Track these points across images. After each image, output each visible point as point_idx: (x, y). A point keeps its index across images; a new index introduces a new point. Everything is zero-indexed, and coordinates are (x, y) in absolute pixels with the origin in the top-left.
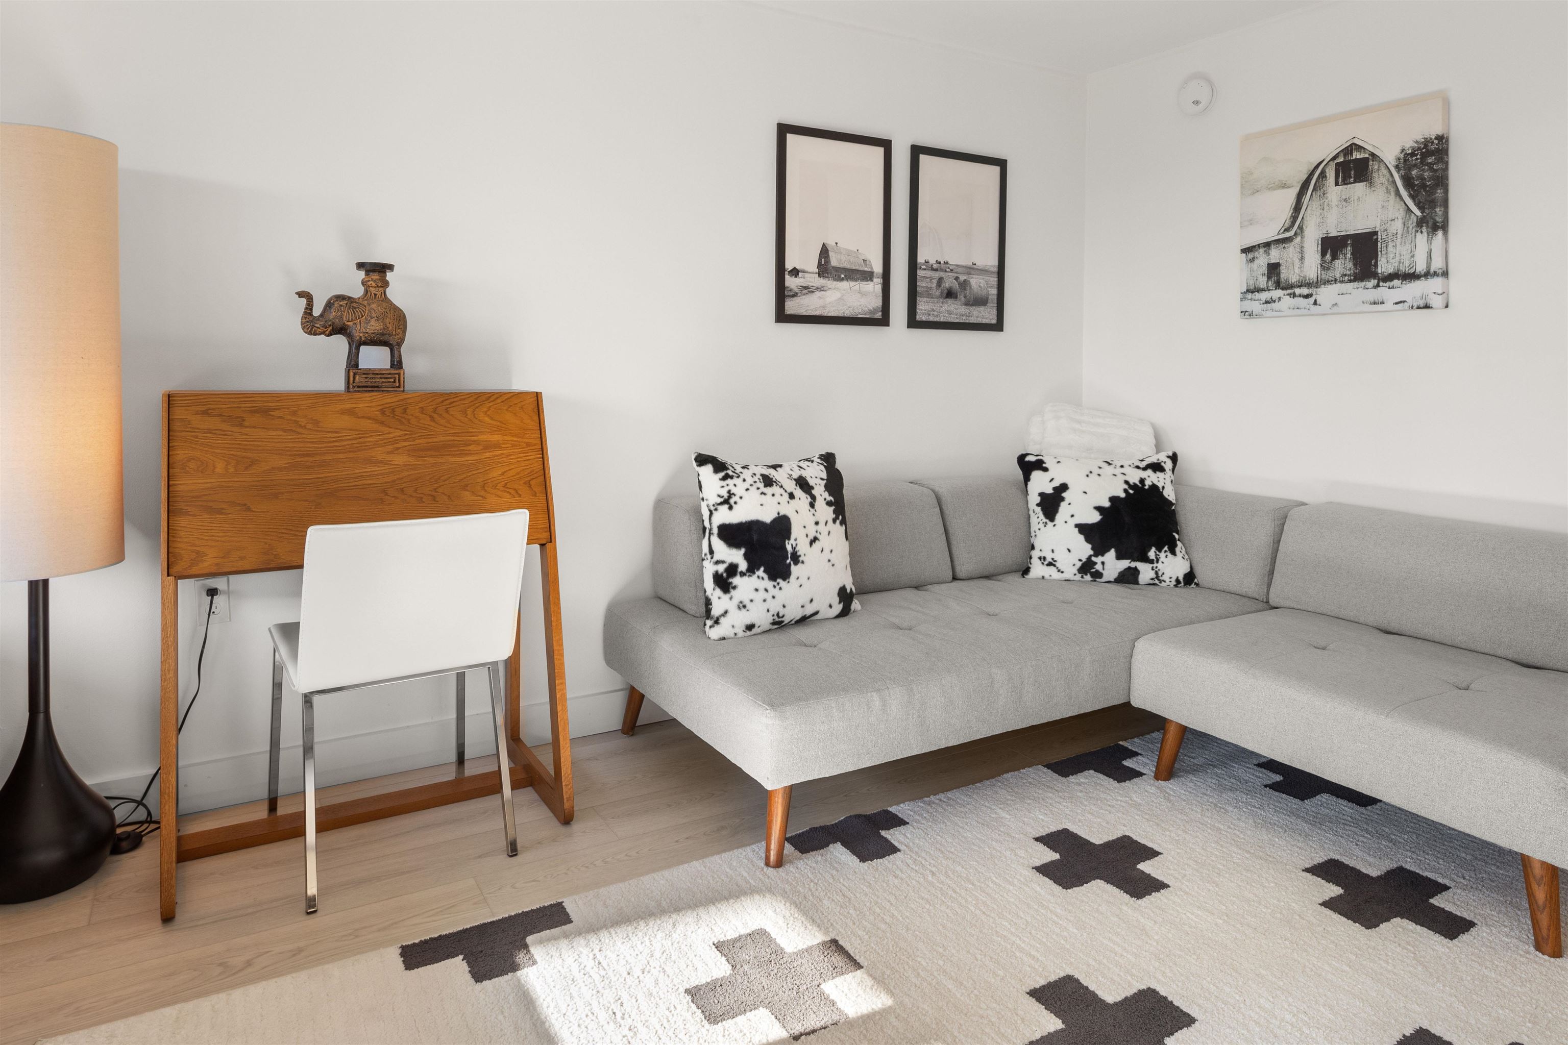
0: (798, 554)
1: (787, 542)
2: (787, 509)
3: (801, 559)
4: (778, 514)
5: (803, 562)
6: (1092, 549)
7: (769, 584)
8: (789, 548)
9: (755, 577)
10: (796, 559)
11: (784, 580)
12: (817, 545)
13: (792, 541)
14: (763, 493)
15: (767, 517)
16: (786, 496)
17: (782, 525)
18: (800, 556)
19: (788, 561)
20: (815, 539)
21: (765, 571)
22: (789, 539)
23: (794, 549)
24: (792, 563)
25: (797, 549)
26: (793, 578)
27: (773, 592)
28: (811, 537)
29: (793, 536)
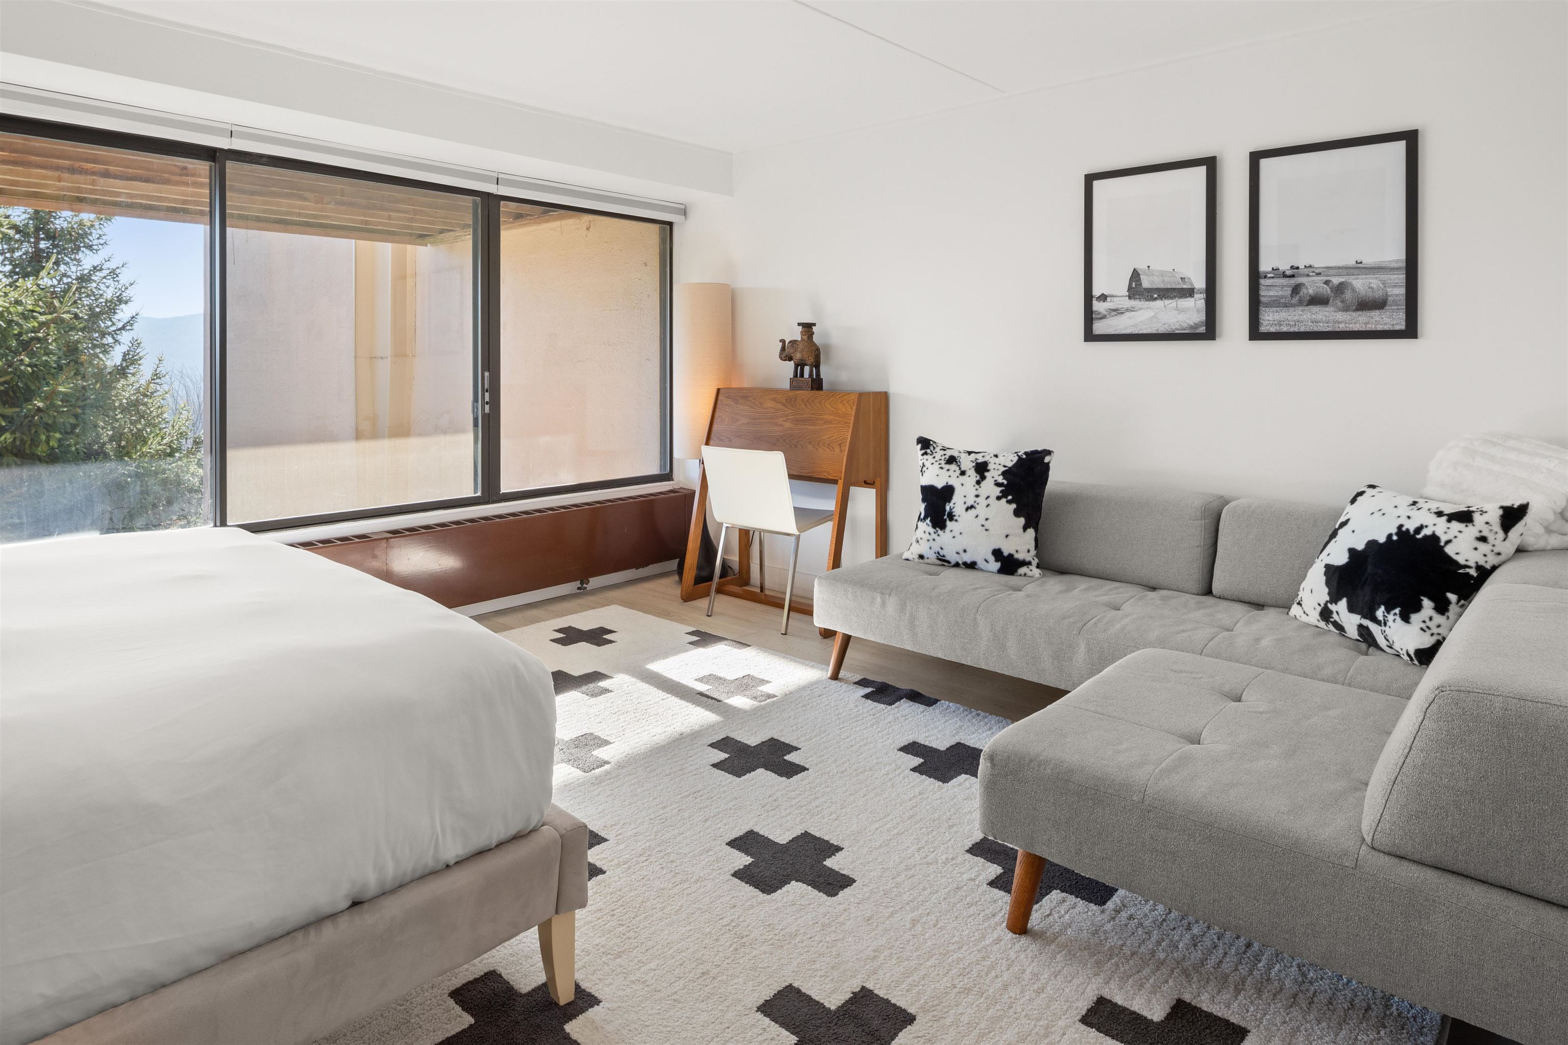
0: (953, 514)
1: (947, 504)
2: (955, 482)
3: (955, 518)
4: (947, 483)
5: (956, 521)
6: (1329, 594)
7: (932, 530)
8: (948, 508)
9: (925, 523)
10: (951, 517)
11: (941, 530)
12: (972, 512)
13: (951, 504)
14: (942, 468)
15: (939, 485)
16: (958, 472)
17: (948, 492)
18: (955, 516)
19: (945, 517)
20: (972, 507)
21: (931, 521)
22: (949, 502)
23: (951, 509)
24: (947, 519)
25: (953, 510)
26: (948, 529)
27: (935, 536)
28: (969, 504)
29: (953, 501)
